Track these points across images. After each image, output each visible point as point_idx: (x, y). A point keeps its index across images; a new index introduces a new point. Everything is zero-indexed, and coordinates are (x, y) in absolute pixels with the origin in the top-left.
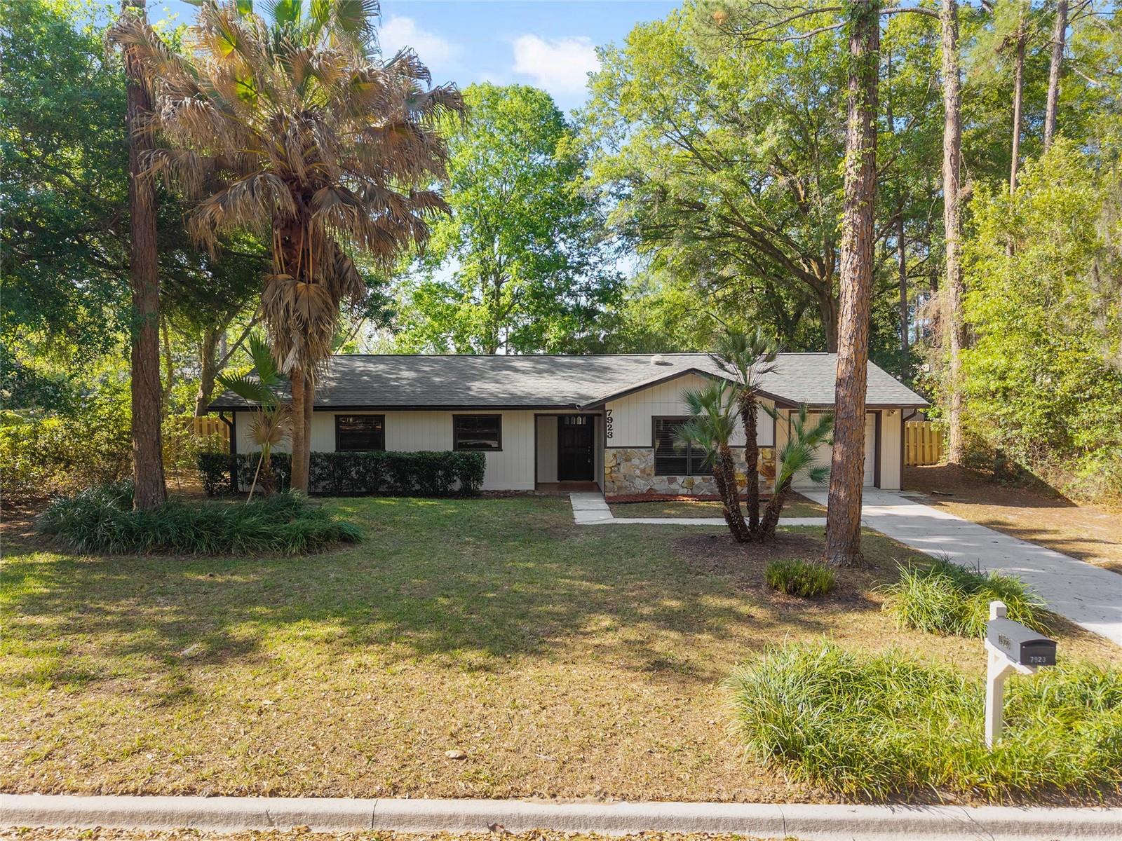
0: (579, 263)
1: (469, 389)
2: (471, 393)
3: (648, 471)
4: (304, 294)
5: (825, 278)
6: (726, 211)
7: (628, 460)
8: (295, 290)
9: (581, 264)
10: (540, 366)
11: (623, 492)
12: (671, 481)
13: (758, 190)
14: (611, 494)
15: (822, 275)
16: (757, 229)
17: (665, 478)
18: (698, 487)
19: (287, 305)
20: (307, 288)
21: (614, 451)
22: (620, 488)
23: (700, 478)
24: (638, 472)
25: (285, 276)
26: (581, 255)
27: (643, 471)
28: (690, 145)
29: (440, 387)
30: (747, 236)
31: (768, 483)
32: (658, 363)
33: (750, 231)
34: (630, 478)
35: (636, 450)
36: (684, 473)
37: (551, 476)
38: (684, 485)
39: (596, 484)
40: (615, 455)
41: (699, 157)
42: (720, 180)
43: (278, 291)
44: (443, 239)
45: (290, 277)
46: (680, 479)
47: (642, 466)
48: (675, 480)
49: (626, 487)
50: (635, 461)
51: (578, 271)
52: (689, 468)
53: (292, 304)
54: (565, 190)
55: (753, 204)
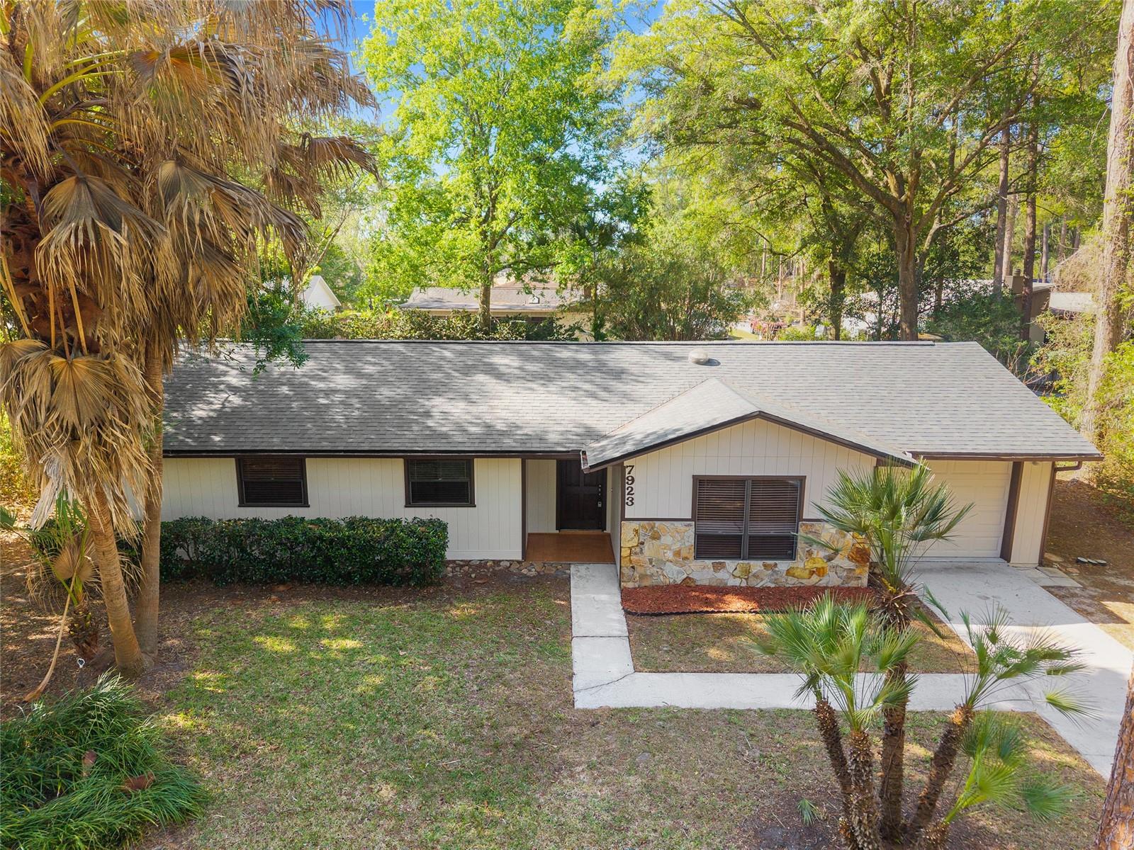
0: (595, 168)
1: (427, 414)
2: (430, 423)
3: (684, 553)
4: (65, 378)
5: (903, 198)
6: (786, 108)
7: (656, 537)
8: (51, 369)
9: (597, 169)
10: (531, 367)
11: (647, 583)
12: (717, 568)
13: (820, 71)
14: (630, 585)
15: (901, 193)
16: (820, 130)
17: (709, 562)
18: (756, 576)
19: (33, 400)
20: (71, 365)
21: (635, 525)
22: (643, 577)
23: (760, 563)
24: (670, 555)
25: (30, 342)
26: (598, 158)
27: (678, 553)
28: (743, 17)
29: (388, 408)
30: (810, 141)
31: (858, 571)
32: (698, 362)
33: (813, 135)
34: (660, 563)
35: (668, 524)
36: (736, 555)
37: (546, 523)
38: (737, 573)
39: (609, 535)
40: (636, 531)
41: (753, 32)
42: (782, 71)
43: (14, 374)
44: (424, 142)
45: (39, 344)
46: (731, 564)
47: (676, 547)
48: (722, 566)
49: (652, 575)
50: (666, 540)
51: (593, 176)
52: (745, 548)
53: (45, 397)
54: (577, 84)
55: (818, 96)
